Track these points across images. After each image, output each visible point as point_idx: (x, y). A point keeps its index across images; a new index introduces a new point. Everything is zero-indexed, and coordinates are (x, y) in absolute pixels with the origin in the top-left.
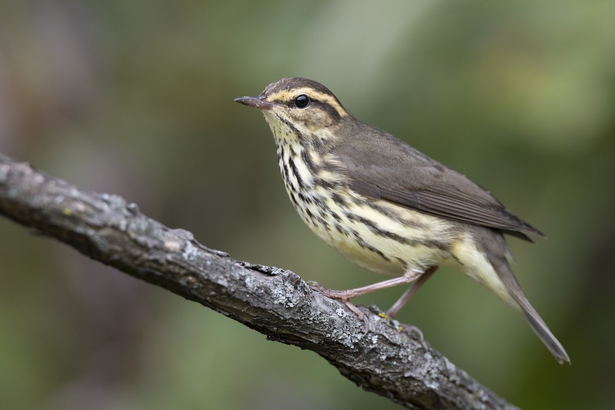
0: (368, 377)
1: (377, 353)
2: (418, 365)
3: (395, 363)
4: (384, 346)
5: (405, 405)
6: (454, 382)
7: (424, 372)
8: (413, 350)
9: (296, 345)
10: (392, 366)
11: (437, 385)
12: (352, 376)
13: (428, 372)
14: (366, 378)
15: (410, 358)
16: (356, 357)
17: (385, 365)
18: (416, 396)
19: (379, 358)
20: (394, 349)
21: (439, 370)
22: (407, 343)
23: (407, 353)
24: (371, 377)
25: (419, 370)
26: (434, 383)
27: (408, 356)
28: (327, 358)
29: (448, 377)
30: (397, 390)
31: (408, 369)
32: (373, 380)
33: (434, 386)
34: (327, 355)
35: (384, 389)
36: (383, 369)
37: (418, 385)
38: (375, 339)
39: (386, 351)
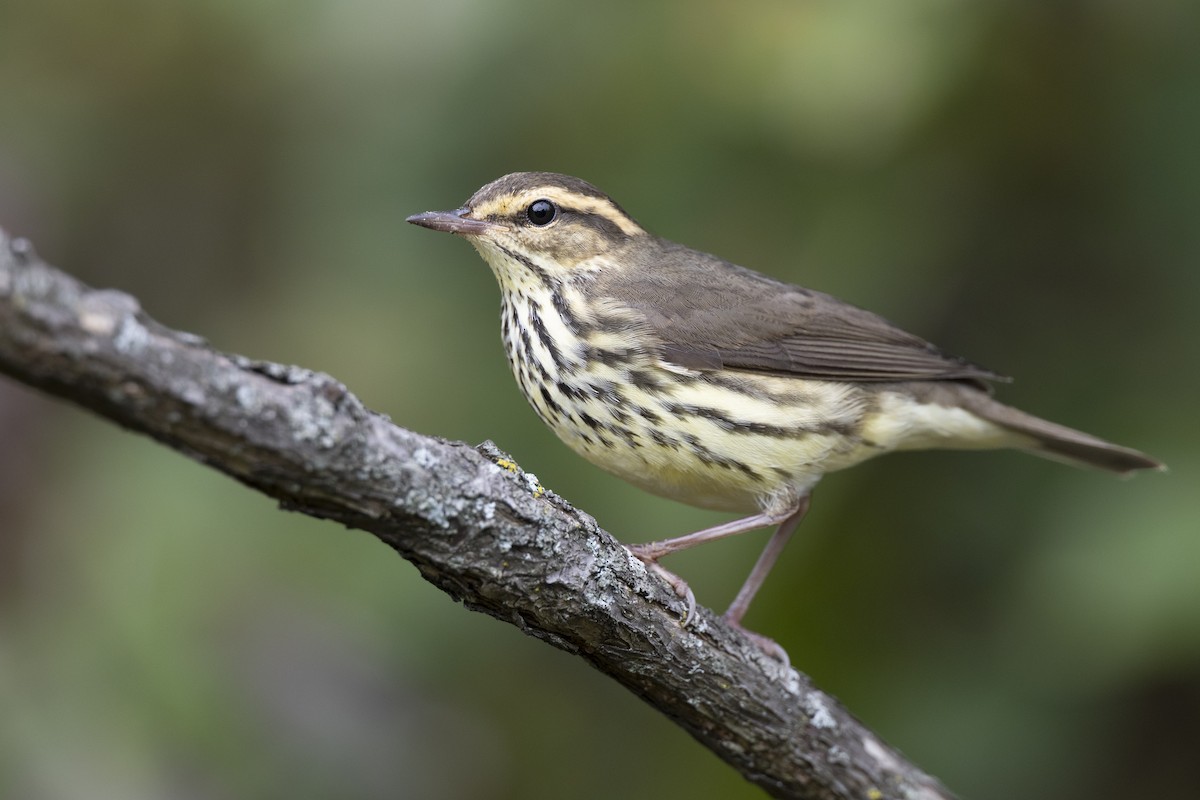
0: (475, 583)
1: (493, 537)
2: (572, 561)
3: (528, 557)
4: (507, 523)
5: (547, 640)
6: (643, 594)
7: (585, 575)
8: (565, 531)
9: (337, 520)
10: (523, 562)
11: (611, 600)
12: (444, 582)
13: (594, 574)
14: (471, 586)
15: (557, 548)
16: (453, 545)
17: (510, 560)
18: (569, 622)
19: (498, 548)
20: (526, 530)
21: (614, 571)
22: (552, 519)
23: (553, 537)
24: (481, 583)
25: (575, 571)
26: (604, 597)
27: (554, 544)
28: (396, 546)
29: (631, 586)
30: (533, 609)
31: (555, 569)
32: (486, 589)
33: (605, 602)
34: (395, 540)
35: (506, 607)
36: (505, 569)
37: (573, 600)
38: (490, 510)
39: (512, 533)
